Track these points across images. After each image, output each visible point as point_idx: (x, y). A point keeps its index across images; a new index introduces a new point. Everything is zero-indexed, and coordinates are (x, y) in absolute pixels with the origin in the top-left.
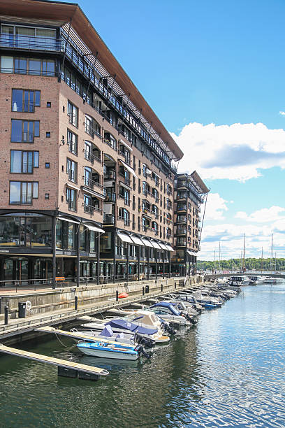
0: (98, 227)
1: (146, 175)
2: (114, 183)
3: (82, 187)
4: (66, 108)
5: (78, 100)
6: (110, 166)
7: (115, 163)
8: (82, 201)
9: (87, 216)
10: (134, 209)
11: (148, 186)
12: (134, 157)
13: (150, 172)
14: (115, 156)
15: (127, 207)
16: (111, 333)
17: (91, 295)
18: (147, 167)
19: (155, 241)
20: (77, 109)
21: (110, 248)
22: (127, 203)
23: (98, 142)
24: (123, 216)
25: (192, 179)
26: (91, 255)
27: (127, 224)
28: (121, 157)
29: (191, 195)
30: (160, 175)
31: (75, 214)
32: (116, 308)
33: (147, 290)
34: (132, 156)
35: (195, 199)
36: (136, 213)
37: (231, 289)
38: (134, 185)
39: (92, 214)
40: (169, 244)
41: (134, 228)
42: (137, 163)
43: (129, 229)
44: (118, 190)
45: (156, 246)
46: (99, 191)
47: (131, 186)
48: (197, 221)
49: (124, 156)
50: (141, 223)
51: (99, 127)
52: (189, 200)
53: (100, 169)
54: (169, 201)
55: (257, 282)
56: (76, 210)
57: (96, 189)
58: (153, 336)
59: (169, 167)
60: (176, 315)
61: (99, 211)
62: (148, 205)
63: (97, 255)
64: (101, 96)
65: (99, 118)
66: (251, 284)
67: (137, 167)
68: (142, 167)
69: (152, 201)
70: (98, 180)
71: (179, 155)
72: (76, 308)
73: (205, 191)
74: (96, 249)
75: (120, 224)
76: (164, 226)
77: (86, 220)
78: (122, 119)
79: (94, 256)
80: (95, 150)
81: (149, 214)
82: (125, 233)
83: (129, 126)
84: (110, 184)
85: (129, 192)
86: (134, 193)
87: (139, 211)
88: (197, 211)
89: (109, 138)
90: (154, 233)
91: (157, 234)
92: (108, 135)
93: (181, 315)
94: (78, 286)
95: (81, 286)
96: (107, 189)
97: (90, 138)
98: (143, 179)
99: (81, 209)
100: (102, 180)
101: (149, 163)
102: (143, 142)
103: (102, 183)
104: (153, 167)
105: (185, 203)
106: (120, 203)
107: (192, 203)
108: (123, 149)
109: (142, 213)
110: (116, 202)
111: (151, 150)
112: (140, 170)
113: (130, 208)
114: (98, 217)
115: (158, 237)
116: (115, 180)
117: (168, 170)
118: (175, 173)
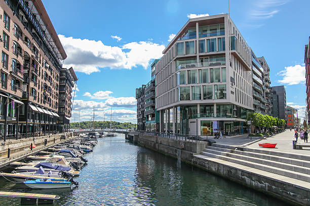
0: (19, 100)
1: (46, 67)
2: (28, 71)
3: (11, 72)
4: (3, 17)
5: (10, 12)
6: (27, 60)
7: (29, 58)
8: (10, 82)
9: (13, 93)
10: (39, 88)
11: (47, 75)
12: (40, 55)
13: (48, 66)
14: (30, 53)
15: (35, 87)
16: (44, 172)
17: (14, 147)
18: (46, 63)
19: (49, 110)
20: (9, 18)
21: (23, 114)
22: (35, 84)
23: (20, 42)
24: (33, 93)
25: (69, 72)
26: (13, 119)
27: (35, 98)
28: (33, 54)
29: (68, 82)
30: (53, 68)
31: (6, 91)
32: (32, 155)
33: (46, 142)
34: (39, 55)
35: (70, 85)
36: (40, 92)
37: (93, 140)
38: (40, 73)
39: (16, 91)
40: (56, 112)
41: (38, 101)
42: (42, 59)
43: (36, 102)
44: (30, 76)
45: (50, 113)
46: (20, 76)
47: (38, 74)
48: (71, 98)
49: (35, 53)
50: (43, 98)
51: (21, 33)
52: (67, 85)
53: (21, 61)
54: (57, 85)
55: (103, 136)
56: (6, 88)
57: (19, 74)
58: (69, 171)
59: (58, 63)
60: (74, 157)
61: (19, 89)
62: (46, 87)
63: (17, 119)
64: (24, 13)
65: (22, 27)
66: (100, 137)
67: (42, 62)
68: (44, 62)
69: (48, 84)
70: (19, 68)
71: (64, 56)
72: (9, 157)
73: (76, 79)
74: (16, 115)
75: (31, 99)
76: (54, 101)
77: (12, 95)
78: (35, 30)
79: (15, 120)
80: (19, 48)
81: (47, 93)
82: (33, 104)
83: (38, 35)
84: (26, 71)
85: (36, 77)
86: (39, 78)
87: (42, 91)
88: (71, 92)
89: (27, 41)
90: (49, 105)
91: (50, 106)
92: (26, 39)
93: (77, 157)
94: (5, 141)
95: (7, 141)
96: (25, 74)
97: (16, 40)
98: (44, 70)
99: (9, 87)
100: (22, 68)
101: (48, 60)
102: (46, 46)
103: (23, 70)
104: (50, 62)
105: (65, 86)
106: (32, 85)
107: (68, 87)
108: (34, 49)
109: (43, 92)
110: (29, 84)
111: (49, 51)
112: (43, 63)
113: (37, 88)
114: (19, 94)
115: (51, 108)
116: (30, 69)
117: (57, 65)
118: (61, 67)
